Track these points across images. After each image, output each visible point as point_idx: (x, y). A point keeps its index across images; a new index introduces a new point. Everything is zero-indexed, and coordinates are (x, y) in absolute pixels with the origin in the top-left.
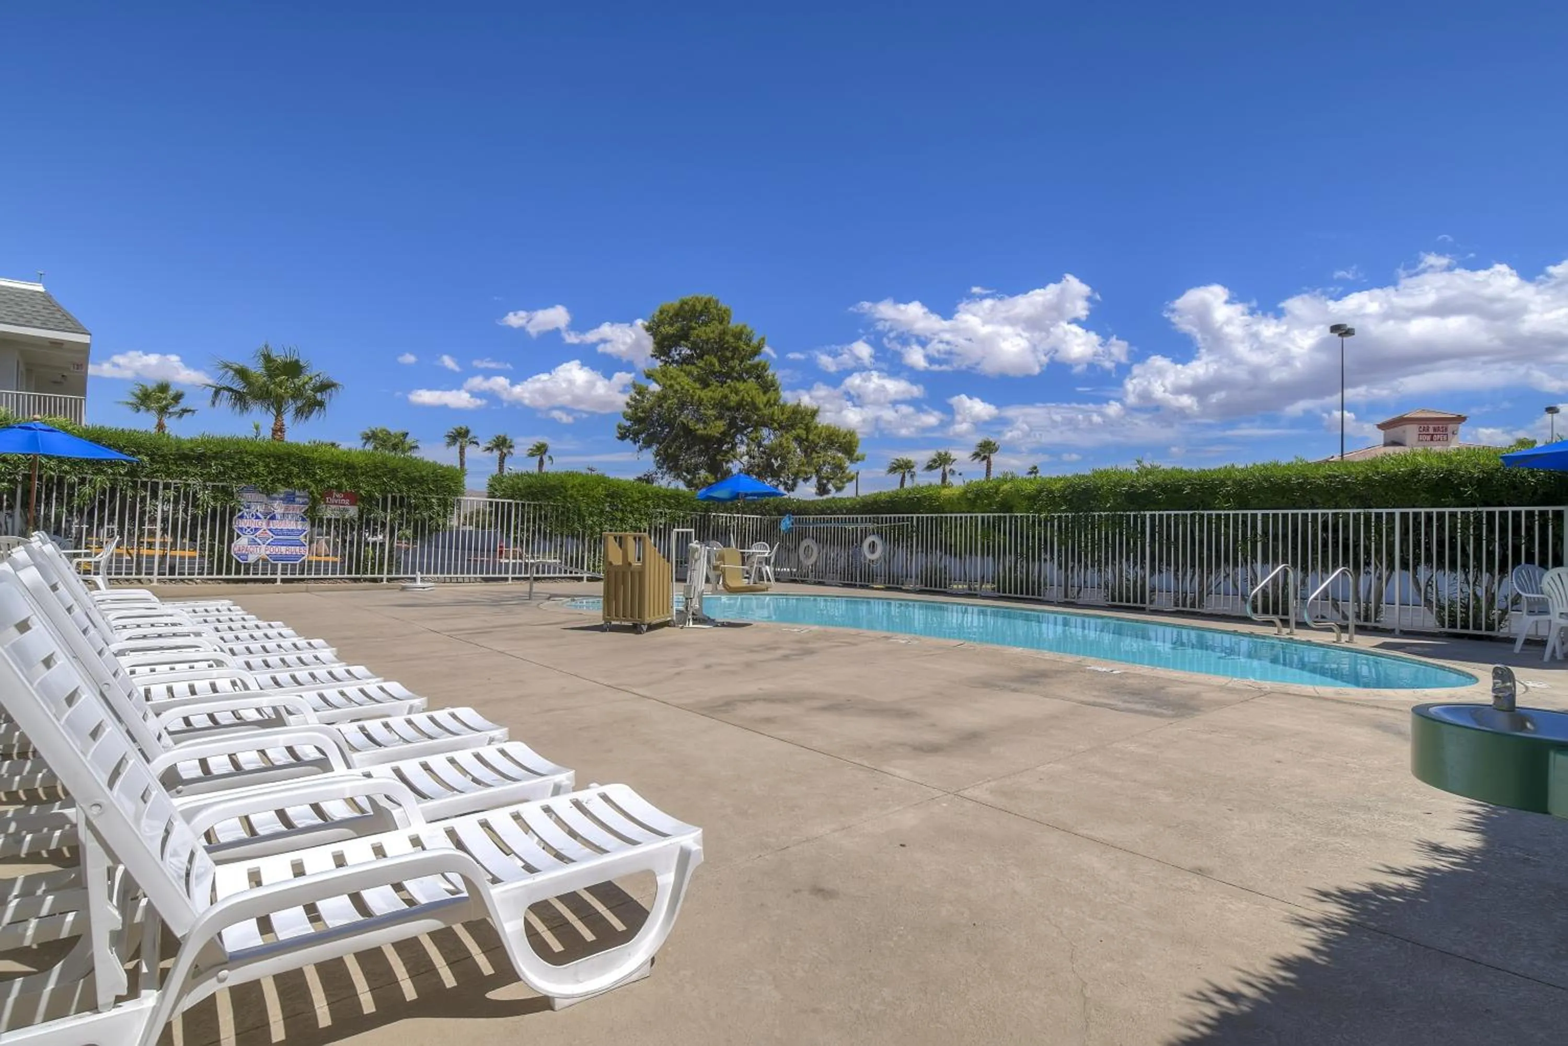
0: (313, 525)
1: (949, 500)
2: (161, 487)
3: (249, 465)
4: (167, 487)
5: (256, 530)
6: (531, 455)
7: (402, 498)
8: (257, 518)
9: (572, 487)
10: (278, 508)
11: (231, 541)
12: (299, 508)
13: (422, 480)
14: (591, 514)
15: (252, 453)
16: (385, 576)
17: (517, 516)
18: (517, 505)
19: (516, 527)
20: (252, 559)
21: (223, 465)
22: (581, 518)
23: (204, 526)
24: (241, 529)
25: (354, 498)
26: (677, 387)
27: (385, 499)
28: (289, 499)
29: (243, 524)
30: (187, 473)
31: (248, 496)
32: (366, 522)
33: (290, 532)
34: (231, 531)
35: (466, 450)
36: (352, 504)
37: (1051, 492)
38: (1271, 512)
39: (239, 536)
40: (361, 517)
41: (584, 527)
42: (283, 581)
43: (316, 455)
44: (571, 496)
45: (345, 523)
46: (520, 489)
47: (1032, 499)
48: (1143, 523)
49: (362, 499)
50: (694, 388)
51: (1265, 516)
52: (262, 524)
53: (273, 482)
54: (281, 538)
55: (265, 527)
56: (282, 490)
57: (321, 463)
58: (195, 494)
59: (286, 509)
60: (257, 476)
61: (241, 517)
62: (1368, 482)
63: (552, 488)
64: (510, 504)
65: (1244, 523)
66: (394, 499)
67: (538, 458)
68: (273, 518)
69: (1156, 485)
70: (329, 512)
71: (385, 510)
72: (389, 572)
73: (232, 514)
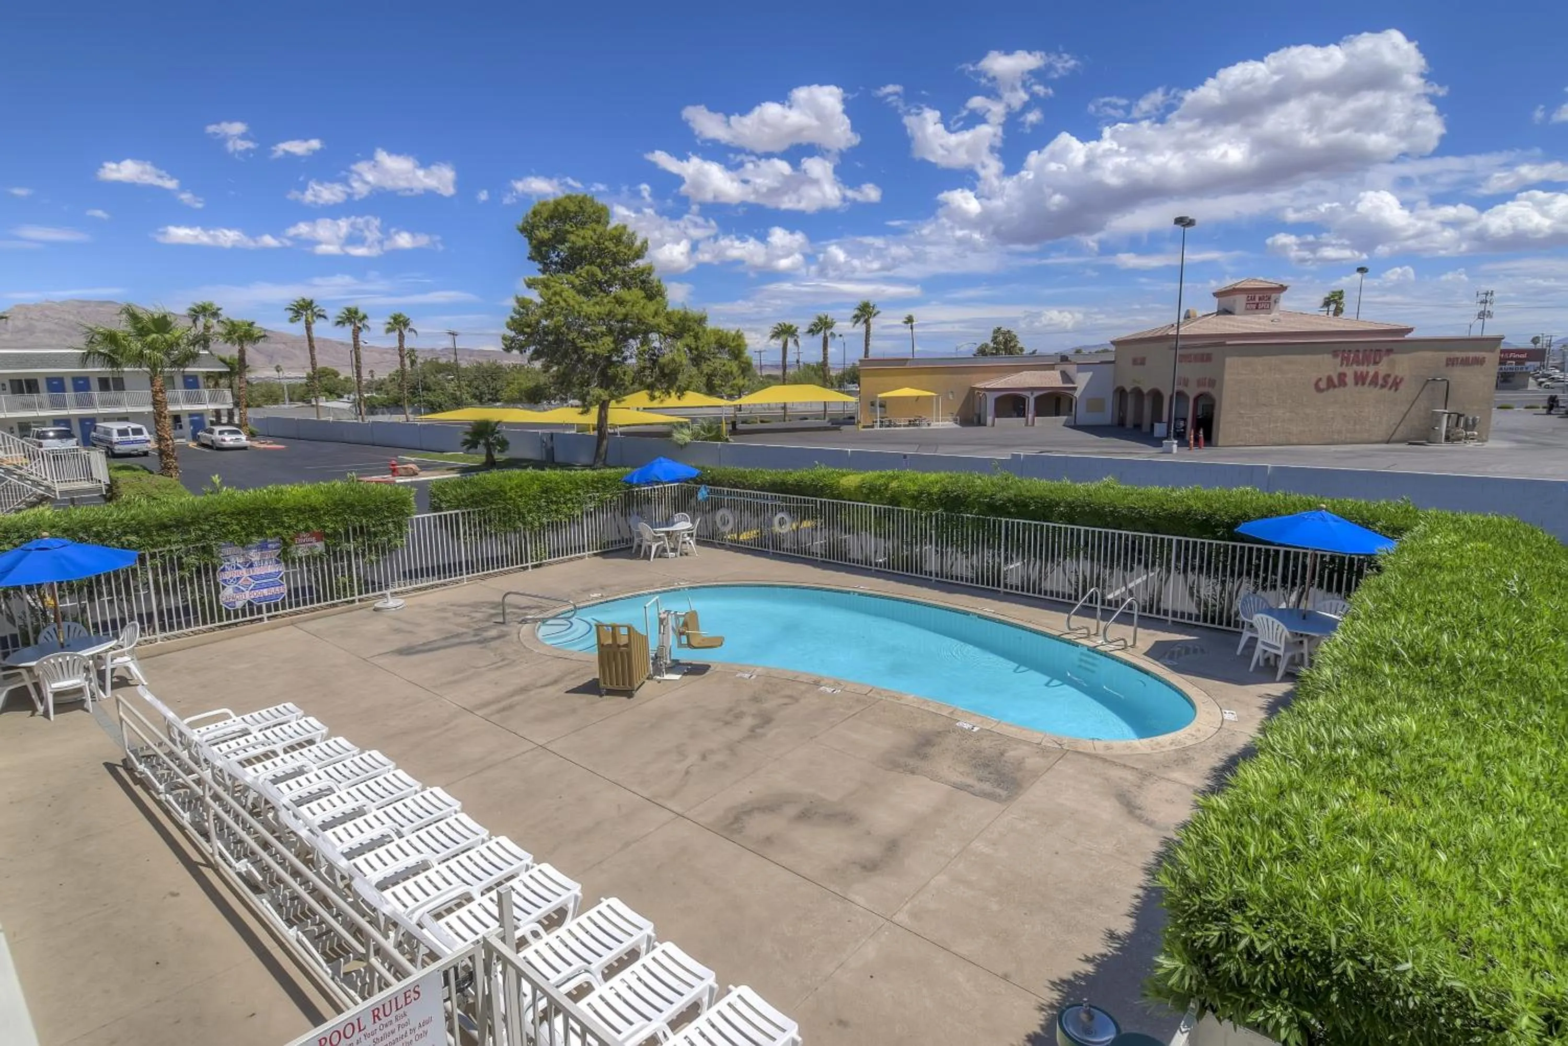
0: (287, 566)
1: (847, 490)
2: (148, 557)
3: (224, 525)
4: (153, 556)
5: (238, 579)
6: (389, 331)
7: (361, 527)
8: (238, 568)
9: (511, 489)
10: (254, 556)
11: (217, 593)
12: (273, 553)
13: (378, 510)
14: (529, 512)
15: (224, 513)
16: (357, 597)
17: (464, 524)
18: (463, 514)
19: (465, 534)
20: (239, 605)
21: (201, 530)
22: (522, 516)
23: (192, 584)
24: (225, 581)
25: (321, 536)
26: (562, 304)
27: (347, 532)
28: (263, 547)
29: (226, 575)
30: (169, 542)
31: (227, 551)
32: (333, 553)
33: (268, 576)
34: (217, 585)
35: (313, 326)
36: (317, 541)
37: (929, 494)
38: (1091, 529)
39: (224, 587)
40: (328, 552)
41: (524, 524)
42: (269, 618)
43: (281, 505)
44: (511, 498)
45: (315, 559)
46: (463, 500)
47: (915, 498)
48: (1000, 527)
49: (327, 536)
50: (580, 303)
51: (1086, 532)
52: (244, 572)
53: (247, 535)
54: (261, 582)
55: (246, 575)
56: (256, 539)
57: (287, 511)
58: (180, 558)
59: (262, 555)
60: (232, 533)
61: (223, 570)
62: (1156, 516)
63: (492, 494)
64: (457, 514)
65: (1072, 534)
66: (354, 530)
67: (397, 333)
68: (251, 566)
69: (1010, 500)
70: (301, 551)
71: (348, 541)
72: (360, 593)
73: (214, 570)
